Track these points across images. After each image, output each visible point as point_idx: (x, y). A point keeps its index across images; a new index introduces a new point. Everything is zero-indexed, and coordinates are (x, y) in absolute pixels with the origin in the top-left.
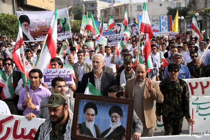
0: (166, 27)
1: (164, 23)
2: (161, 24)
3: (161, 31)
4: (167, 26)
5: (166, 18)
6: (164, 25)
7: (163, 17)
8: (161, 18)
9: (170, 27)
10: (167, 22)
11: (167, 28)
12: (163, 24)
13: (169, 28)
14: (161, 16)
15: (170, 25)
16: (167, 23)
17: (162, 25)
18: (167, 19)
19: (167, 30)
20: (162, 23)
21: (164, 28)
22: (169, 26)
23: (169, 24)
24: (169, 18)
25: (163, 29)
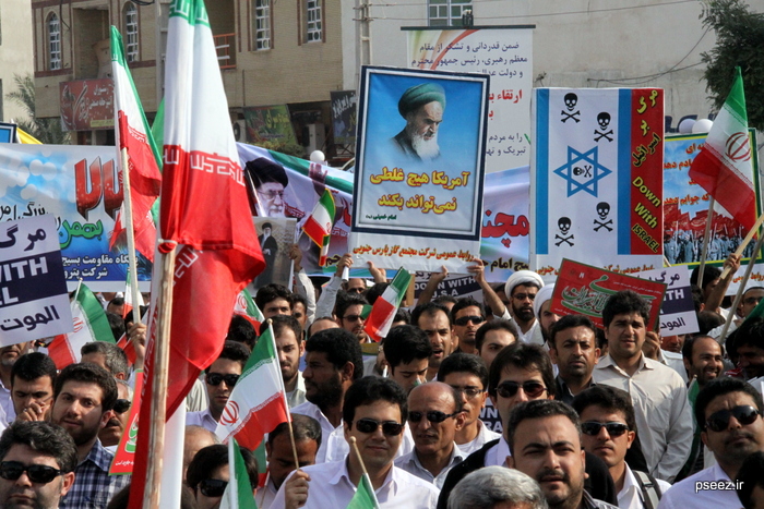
0: (603, 207)
1: (581, 164)
2: (552, 166)
3: (552, 241)
4: (609, 190)
5: (604, 116)
6: (581, 179)
7: (571, 97)
8: (556, 106)
9: (640, 209)
10: (609, 154)
11: (613, 214)
12: (569, 172)
13: (630, 219)
14: (557, 91)
15: (639, 182)
16: (614, 168)
17: (556, 185)
18: (614, 124)
19: (611, 239)
20: (557, 158)
21: (580, 208)
22: (631, 197)
23: (635, 172)
24: (637, 119)
25: (564, 221)
